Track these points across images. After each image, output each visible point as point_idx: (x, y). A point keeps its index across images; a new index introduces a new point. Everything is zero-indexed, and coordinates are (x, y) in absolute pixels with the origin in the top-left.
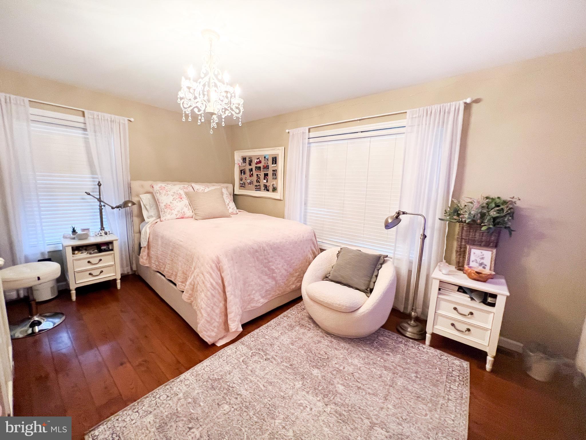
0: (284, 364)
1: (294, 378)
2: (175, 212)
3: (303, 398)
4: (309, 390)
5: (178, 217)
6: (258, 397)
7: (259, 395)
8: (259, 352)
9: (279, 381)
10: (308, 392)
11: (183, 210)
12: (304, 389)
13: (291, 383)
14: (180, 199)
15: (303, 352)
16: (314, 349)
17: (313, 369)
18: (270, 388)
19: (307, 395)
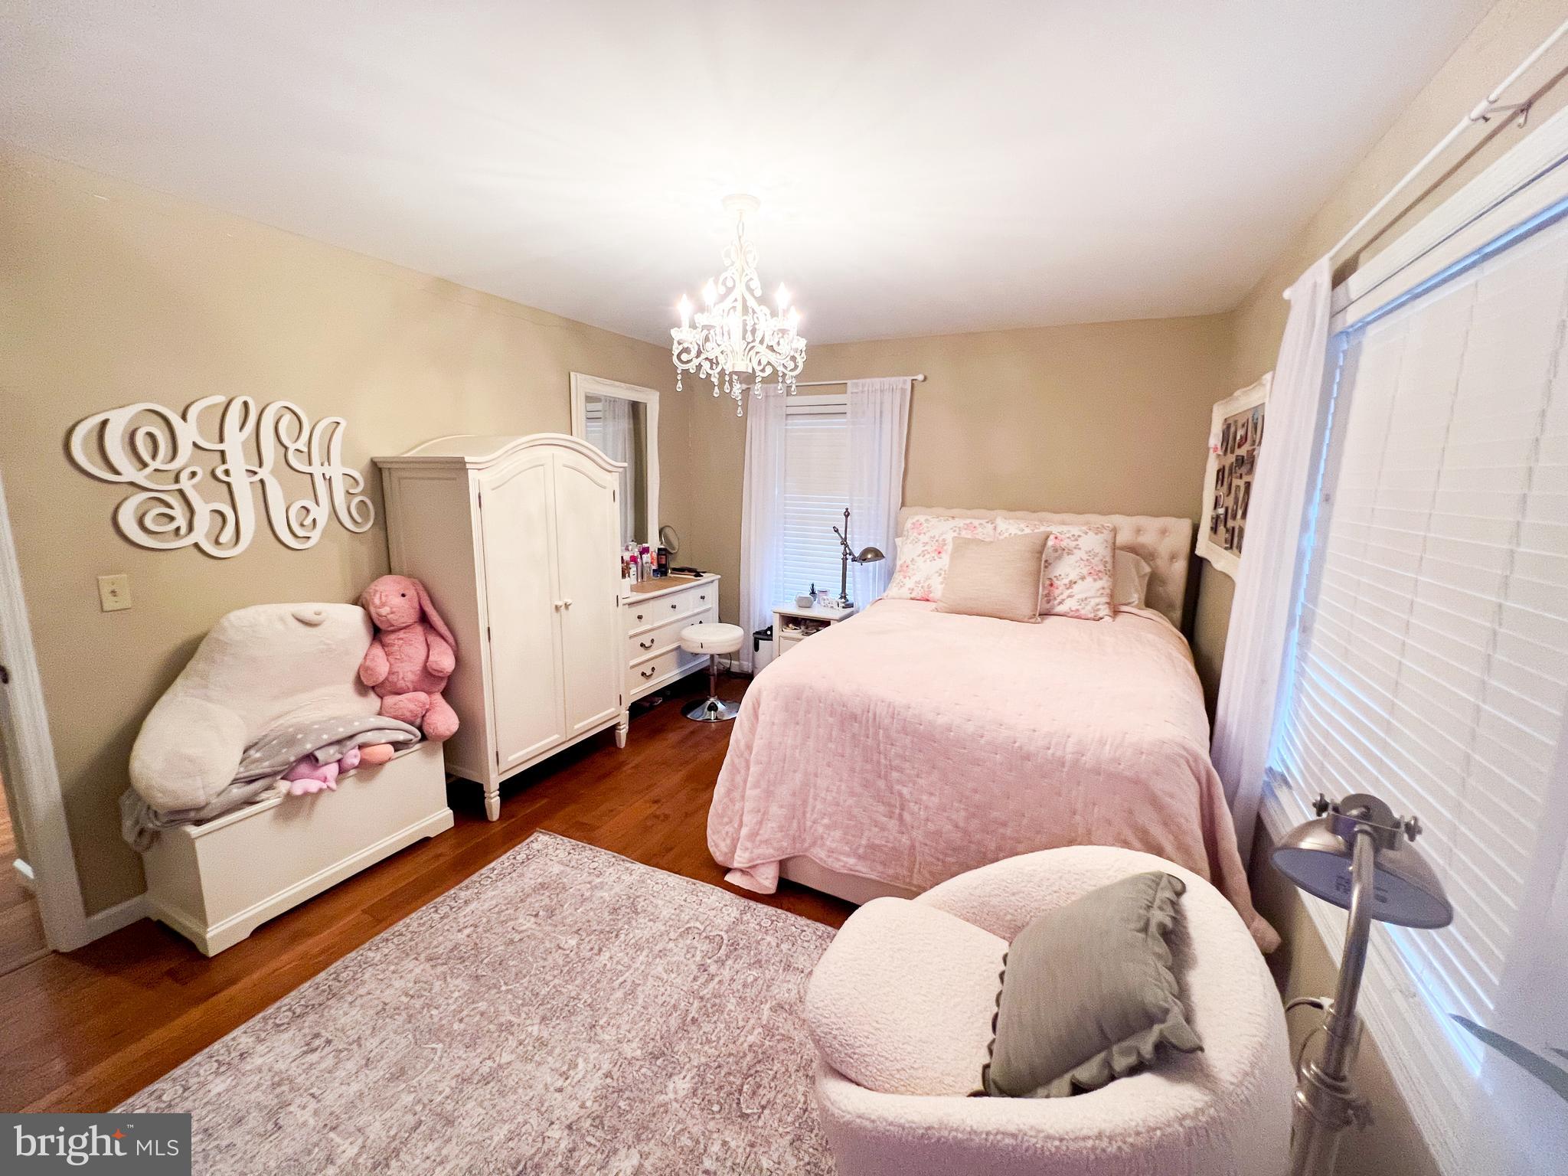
0: (696, 1004)
1: (651, 1036)
2: (909, 583)
3: (591, 1066)
4: (615, 1077)
5: (913, 596)
6: (595, 979)
7: (598, 981)
8: (724, 947)
9: (638, 1008)
10: (608, 1075)
11: (929, 582)
12: (619, 1064)
13: (634, 1033)
14: (935, 554)
15: (751, 1039)
16: (775, 1068)
17: (688, 1078)
18: (619, 994)
19: (600, 1073)
